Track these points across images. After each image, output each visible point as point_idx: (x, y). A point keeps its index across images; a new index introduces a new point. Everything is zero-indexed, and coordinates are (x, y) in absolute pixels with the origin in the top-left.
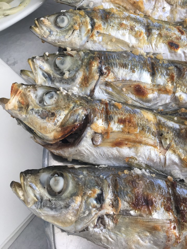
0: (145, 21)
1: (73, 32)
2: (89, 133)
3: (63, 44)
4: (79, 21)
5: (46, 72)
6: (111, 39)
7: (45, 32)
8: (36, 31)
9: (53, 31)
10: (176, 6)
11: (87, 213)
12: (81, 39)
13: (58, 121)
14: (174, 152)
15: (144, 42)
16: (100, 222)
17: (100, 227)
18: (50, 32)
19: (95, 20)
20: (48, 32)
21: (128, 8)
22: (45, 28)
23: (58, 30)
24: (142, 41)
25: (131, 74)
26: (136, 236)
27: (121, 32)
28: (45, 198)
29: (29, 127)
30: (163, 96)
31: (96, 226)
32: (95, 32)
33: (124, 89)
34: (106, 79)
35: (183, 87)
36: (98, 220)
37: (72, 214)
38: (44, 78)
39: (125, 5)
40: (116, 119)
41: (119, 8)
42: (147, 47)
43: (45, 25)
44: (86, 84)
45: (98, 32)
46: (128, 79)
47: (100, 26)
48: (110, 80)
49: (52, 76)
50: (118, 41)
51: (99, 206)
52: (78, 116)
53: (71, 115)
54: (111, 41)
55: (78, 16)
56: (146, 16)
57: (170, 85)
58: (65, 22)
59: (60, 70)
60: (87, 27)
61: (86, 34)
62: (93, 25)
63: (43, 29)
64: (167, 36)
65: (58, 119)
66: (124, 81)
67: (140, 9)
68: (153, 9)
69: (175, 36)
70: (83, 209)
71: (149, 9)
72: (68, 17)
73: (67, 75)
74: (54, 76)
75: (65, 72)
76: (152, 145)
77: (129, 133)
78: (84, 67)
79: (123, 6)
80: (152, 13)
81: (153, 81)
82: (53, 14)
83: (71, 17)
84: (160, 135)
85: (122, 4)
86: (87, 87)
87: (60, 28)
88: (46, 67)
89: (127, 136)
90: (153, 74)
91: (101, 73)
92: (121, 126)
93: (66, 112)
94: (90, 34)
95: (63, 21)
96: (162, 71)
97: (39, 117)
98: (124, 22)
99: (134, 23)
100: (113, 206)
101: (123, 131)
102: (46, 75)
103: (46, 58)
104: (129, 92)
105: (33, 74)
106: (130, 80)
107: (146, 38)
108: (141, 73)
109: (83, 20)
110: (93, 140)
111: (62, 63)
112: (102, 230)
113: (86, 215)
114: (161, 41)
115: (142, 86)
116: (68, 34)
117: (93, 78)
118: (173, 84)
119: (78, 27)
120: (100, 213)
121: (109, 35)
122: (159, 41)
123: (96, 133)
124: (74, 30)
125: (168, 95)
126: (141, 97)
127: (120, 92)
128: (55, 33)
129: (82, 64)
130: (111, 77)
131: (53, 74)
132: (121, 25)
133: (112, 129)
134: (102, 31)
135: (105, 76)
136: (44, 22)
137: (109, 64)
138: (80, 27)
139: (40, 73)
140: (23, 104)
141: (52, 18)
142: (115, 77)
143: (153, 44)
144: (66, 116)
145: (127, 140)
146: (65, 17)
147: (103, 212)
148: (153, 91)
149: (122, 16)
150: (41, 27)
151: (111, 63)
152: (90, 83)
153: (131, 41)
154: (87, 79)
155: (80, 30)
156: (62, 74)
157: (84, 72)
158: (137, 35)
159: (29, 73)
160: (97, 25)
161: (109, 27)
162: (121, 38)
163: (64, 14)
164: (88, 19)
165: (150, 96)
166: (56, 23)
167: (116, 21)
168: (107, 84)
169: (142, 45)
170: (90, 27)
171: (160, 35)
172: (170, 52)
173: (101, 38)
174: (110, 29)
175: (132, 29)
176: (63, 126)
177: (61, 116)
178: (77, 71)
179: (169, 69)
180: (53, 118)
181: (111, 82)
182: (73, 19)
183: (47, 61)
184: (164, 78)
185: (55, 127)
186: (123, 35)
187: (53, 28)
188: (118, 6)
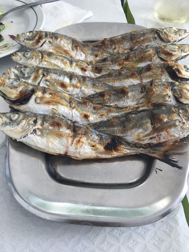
0: (70, 59)
1: (32, 59)
2: (34, 97)
3: (27, 64)
4: (36, 55)
5: (16, 74)
6: (51, 63)
7: (18, 58)
8: (13, 58)
9: (22, 58)
10: (88, 54)
11: (28, 127)
12: (36, 63)
13: (18, 90)
14: (77, 110)
15: (68, 66)
16: (34, 132)
17: (34, 134)
18: (21, 59)
19: (44, 55)
20: (19, 58)
21: (62, 53)
22: (18, 57)
23: (25, 58)
24: (67, 66)
25: (59, 77)
26: (52, 139)
27: (56, 61)
28: (7, 122)
29: (4, 93)
30: (76, 89)
31: (32, 133)
32: (43, 60)
33: (55, 84)
34: (46, 78)
35: (85, 86)
36: (33, 131)
37: (20, 128)
38: (15, 77)
39: (60, 51)
40: (48, 92)
41: (57, 52)
42: (70, 69)
43: (18, 56)
44: (36, 80)
45: (45, 60)
46: (57, 79)
47: (46, 57)
48: (48, 79)
49: (19, 76)
50: (55, 65)
51: (34, 124)
52: (29, 88)
53: (25, 88)
54: (51, 65)
55: (35, 52)
56: (71, 57)
57: (79, 84)
58: (29, 55)
59: (23, 73)
60: (39, 57)
61: (38, 61)
62: (42, 57)
63: (17, 57)
64: (80, 65)
65: (19, 89)
66: (55, 80)
67: (68, 54)
68: (76, 55)
69: (85, 66)
70: (26, 126)
71: (73, 54)
72: (30, 53)
73: (26, 75)
74: (20, 76)
75: (25, 73)
76: (65, 105)
77: (54, 98)
78: (35, 72)
79: (59, 52)
80: (75, 57)
81: (70, 82)
82: (23, 51)
83: (32, 53)
84: (70, 102)
85: (59, 51)
86: (36, 81)
87: (26, 57)
88: (16, 72)
89: (53, 99)
90: (71, 79)
91: (44, 75)
92: (50, 96)
93: (23, 87)
94: (41, 61)
95: (27, 54)
96: (75, 78)
97: (9, 88)
98: (58, 57)
99: (63, 58)
100: (41, 125)
101: (51, 98)
102: (16, 75)
103: (17, 68)
104: (58, 86)
105: (9, 75)
106: (58, 80)
107: (69, 65)
108: (64, 77)
109: (38, 54)
110: (35, 100)
111: (25, 70)
112: (34, 136)
113: (27, 128)
114: (77, 67)
115: (65, 83)
116: (30, 60)
117: (39, 77)
118: (80, 84)
119: (35, 57)
120: (34, 128)
121: (50, 62)
122: (76, 67)
123: (37, 97)
124: (33, 58)
125: (78, 89)
126: (64, 89)
127: (53, 85)
128: (23, 59)
129: (34, 71)
130: (48, 78)
131: (19, 75)
132: (56, 58)
133: (46, 96)
134: (47, 60)
135: (46, 77)
136: (18, 54)
137: (48, 72)
138: (36, 57)
139: (13, 74)
140: (2, 84)
141: (23, 53)
142: (51, 78)
143: (73, 68)
144: (23, 88)
145: (52, 101)
146: (29, 53)
147: (36, 127)
148: (70, 86)
149: (57, 54)
150: (16, 56)
151: (49, 72)
152: (37, 79)
153: (61, 66)
154: (36, 77)
155: (36, 59)
156: (24, 75)
157: (35, 74)
158: (65, 63)
159: (7, 74)
160: (44, 57)
161: (51, 58)
162: (57, 64)
163: (28, 52)
164: (40, 54)
165: (69, 89)
166: (24, 55)
167: (55, 56)
168: (46, 80)
169: (67, 68)
170: (41, 58)
171: (77, 65)
172: (82, 73)
173: (46, 63)
174: (51, 60)
175: (62, 60)
176: (20, 92)
177: (20, 89)
178: (31, 74)
179: (79, 78)
180: (16, 88)
181: (49, 80)
182: (33, 54)
183: (17, 69)
184: (76, 81)
185: (16, 92)
186: (57, 62)
187: (22, 57)
188: (57, 51)
